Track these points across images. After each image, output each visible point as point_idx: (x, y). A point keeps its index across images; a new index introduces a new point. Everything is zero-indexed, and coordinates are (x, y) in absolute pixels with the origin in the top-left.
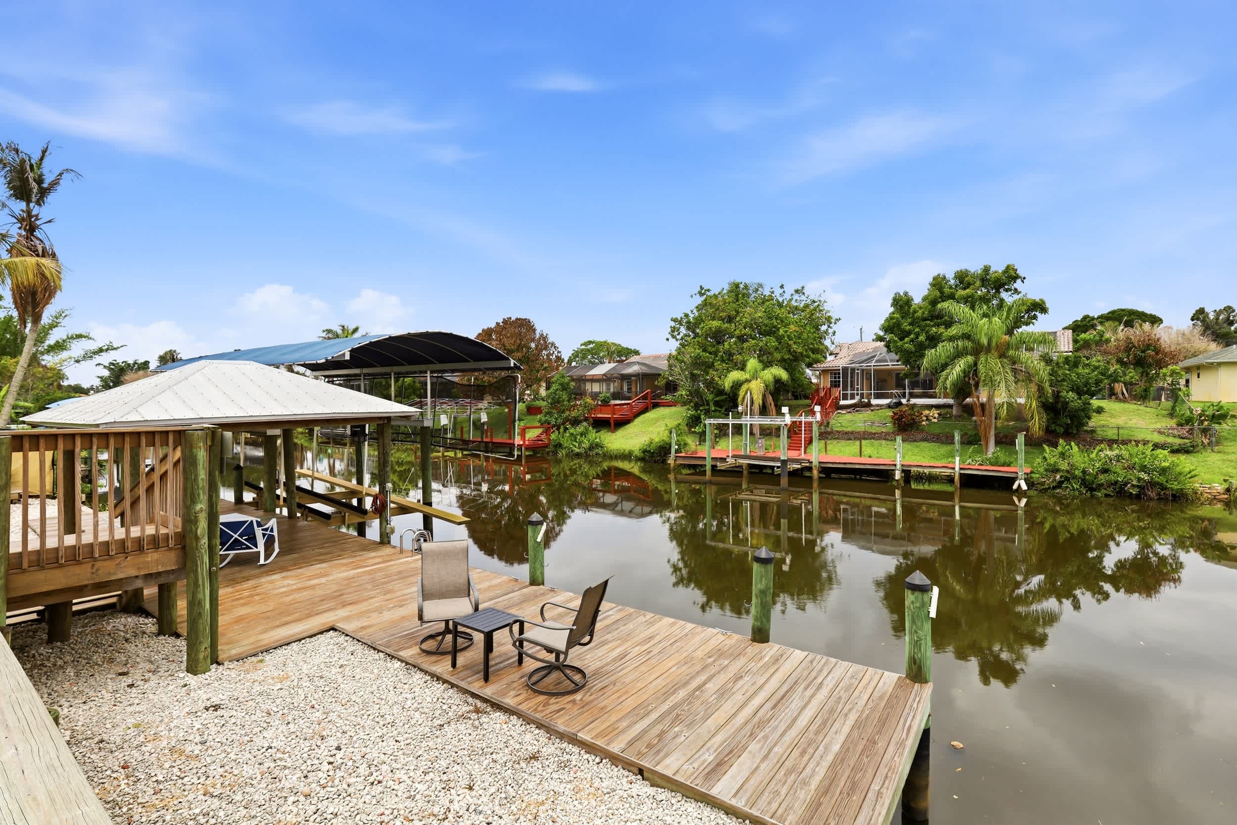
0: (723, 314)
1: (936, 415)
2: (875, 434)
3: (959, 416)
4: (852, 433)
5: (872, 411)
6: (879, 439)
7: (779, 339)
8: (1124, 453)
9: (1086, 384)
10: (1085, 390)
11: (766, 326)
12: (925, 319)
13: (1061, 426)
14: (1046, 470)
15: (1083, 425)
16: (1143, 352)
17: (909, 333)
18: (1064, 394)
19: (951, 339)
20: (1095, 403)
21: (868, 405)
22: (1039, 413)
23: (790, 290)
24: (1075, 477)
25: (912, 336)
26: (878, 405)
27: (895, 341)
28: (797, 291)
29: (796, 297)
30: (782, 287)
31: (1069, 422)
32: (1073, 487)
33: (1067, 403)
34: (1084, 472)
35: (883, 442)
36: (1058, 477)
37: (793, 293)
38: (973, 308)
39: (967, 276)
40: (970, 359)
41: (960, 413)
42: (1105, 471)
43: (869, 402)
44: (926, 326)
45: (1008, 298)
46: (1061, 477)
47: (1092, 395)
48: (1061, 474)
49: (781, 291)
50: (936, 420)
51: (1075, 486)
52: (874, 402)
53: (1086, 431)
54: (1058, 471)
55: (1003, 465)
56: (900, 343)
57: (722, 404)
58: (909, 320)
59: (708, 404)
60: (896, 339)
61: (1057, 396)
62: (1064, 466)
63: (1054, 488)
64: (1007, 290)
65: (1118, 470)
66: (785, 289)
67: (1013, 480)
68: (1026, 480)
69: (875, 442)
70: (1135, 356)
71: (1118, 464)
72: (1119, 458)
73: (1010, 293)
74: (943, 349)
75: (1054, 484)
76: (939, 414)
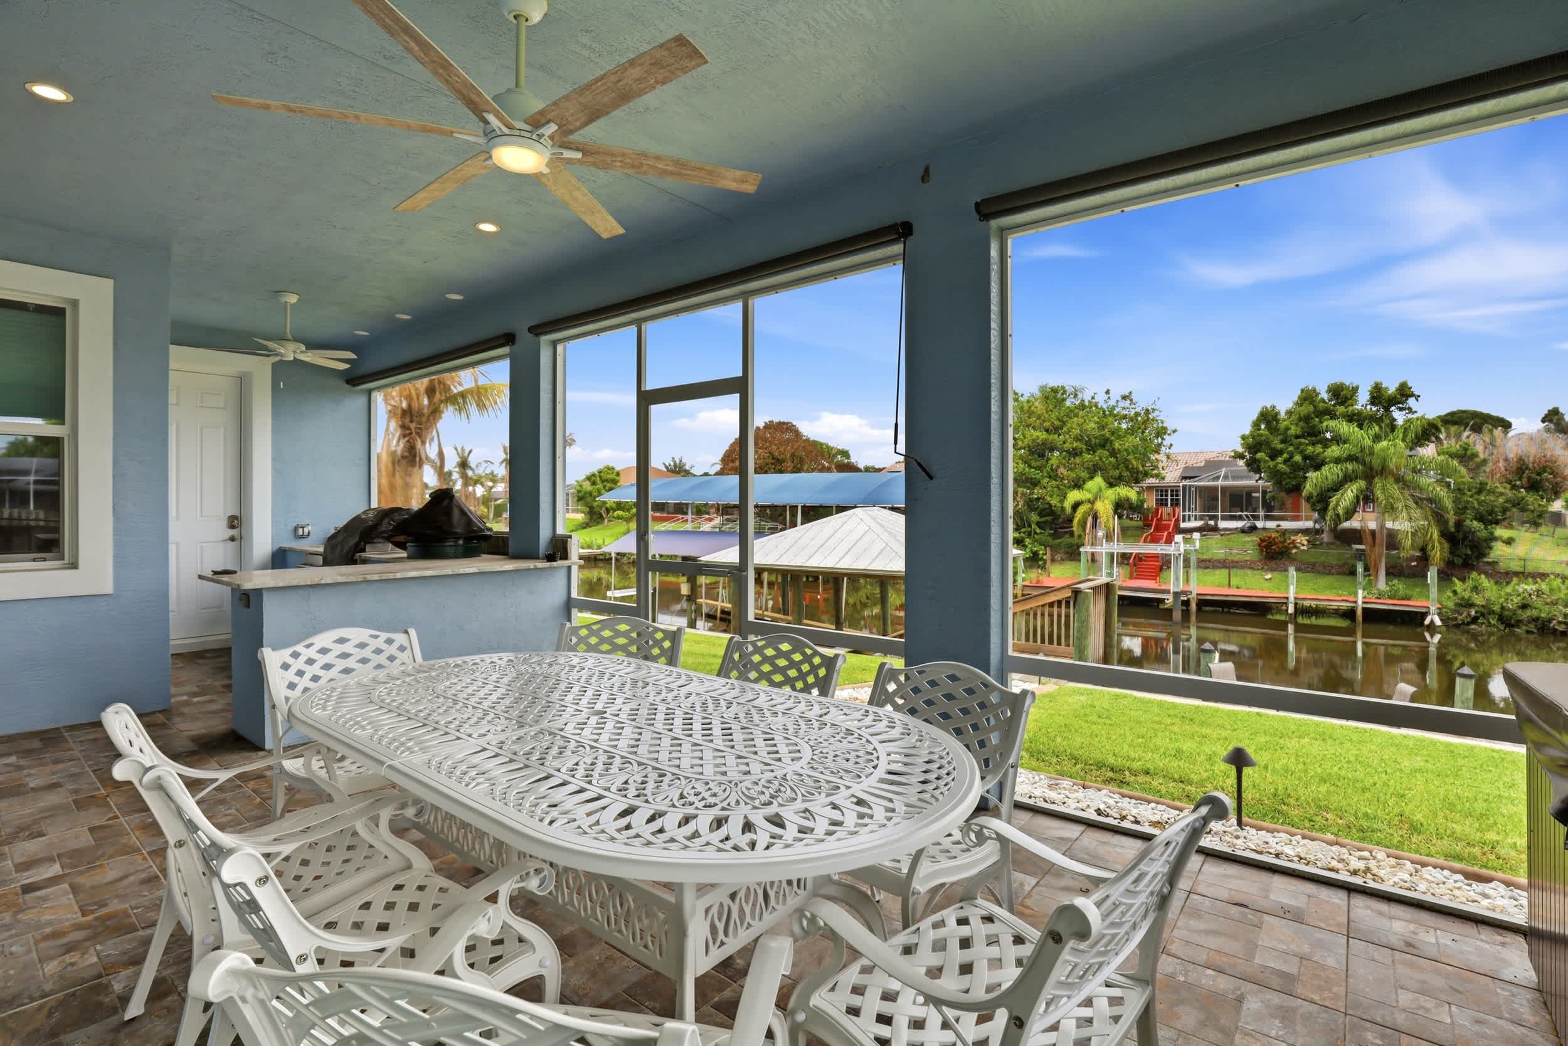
0: (1047, 424)
1: (1305, 543)
2: (1237, 562)
3: (1332, 544)
4: (1209, 561)
5: (1222, 535)
6: (1242, 567)
7: (1113, 453)
8: (1544, 586)
9: (1491, 512)
10: (1489, 518)
11: (1096, 438)
12: (1297, 437)
13: (1460, 557)
14: (1457, 605)
15: (1484, 555)
16: (1539, 474)
17: (1280, 453)
18: (1468, 522)
19: (1337, 461)
20: (1501, 532)
21: (1215, 529)
22: (1441, 543)
23: (1115, 395)
24: (1493, 612)
25: (1285, 455)
26: (1226, 529)
27: (1266, 461)
28: (1124, 398)
29: (1123, 404)
30: (1107, 392)
31: (1469, 552)
32: (1490, 623)
33: (1474, 533)
34: (1503, 608)
35: (1249, 572)
36: (1473, 613)
37: (1120, 399)
38: (1360, 426)
39: (1342, 390)
40: (1362, 484)
41: (1332, 540)
42: (1524, 607)
43: (1216, 524)
44: (1300, 444)
45: (1399, 417)
46: (1476, 612)
47: (1497, 522)
48: (1477, 608)
49: (1106, 397)
50: (1305, 548)
51: (1492, 622)
52: (1222, 524)
53: (1488, 563)
54: (1472, 605)
55: (1403, 599)
56: (1271, 464)
57: (1043, 525)
58: (1280, 437)
59: (1030, 526)
60: (1267, 458)
61: (1459, 524)
62: (1478, 600)
63: (1468, 624)
64: (1401, 409)
65: (1539, 606)
66: (1111, 395)
67: (1424, 615)
68: (1439, 614)
69: (1239, 571)
70: (1529, 478)
71: (1539, 599)
72: (1539, 593)
73: (1404, 412)
74: (1330, 473)
75: (1469, 620)
76: (1308, 541)
